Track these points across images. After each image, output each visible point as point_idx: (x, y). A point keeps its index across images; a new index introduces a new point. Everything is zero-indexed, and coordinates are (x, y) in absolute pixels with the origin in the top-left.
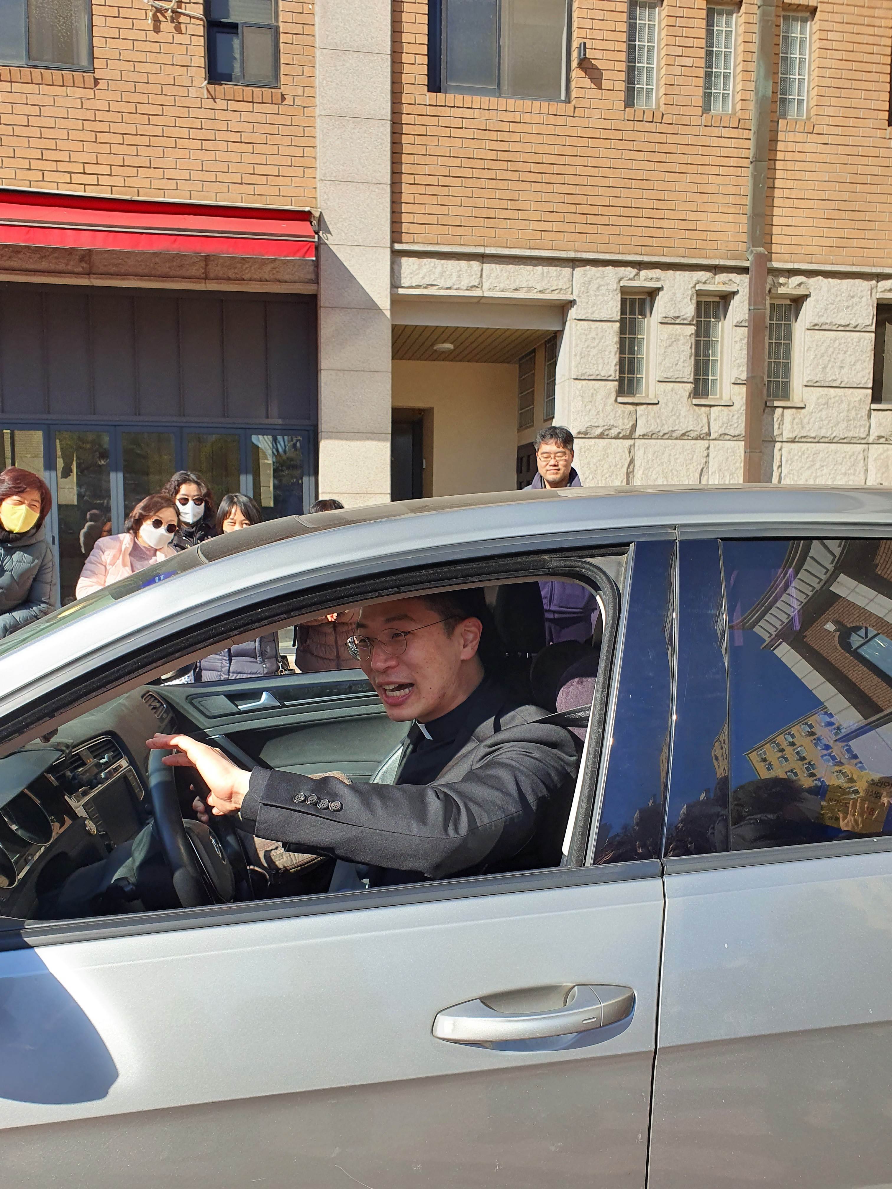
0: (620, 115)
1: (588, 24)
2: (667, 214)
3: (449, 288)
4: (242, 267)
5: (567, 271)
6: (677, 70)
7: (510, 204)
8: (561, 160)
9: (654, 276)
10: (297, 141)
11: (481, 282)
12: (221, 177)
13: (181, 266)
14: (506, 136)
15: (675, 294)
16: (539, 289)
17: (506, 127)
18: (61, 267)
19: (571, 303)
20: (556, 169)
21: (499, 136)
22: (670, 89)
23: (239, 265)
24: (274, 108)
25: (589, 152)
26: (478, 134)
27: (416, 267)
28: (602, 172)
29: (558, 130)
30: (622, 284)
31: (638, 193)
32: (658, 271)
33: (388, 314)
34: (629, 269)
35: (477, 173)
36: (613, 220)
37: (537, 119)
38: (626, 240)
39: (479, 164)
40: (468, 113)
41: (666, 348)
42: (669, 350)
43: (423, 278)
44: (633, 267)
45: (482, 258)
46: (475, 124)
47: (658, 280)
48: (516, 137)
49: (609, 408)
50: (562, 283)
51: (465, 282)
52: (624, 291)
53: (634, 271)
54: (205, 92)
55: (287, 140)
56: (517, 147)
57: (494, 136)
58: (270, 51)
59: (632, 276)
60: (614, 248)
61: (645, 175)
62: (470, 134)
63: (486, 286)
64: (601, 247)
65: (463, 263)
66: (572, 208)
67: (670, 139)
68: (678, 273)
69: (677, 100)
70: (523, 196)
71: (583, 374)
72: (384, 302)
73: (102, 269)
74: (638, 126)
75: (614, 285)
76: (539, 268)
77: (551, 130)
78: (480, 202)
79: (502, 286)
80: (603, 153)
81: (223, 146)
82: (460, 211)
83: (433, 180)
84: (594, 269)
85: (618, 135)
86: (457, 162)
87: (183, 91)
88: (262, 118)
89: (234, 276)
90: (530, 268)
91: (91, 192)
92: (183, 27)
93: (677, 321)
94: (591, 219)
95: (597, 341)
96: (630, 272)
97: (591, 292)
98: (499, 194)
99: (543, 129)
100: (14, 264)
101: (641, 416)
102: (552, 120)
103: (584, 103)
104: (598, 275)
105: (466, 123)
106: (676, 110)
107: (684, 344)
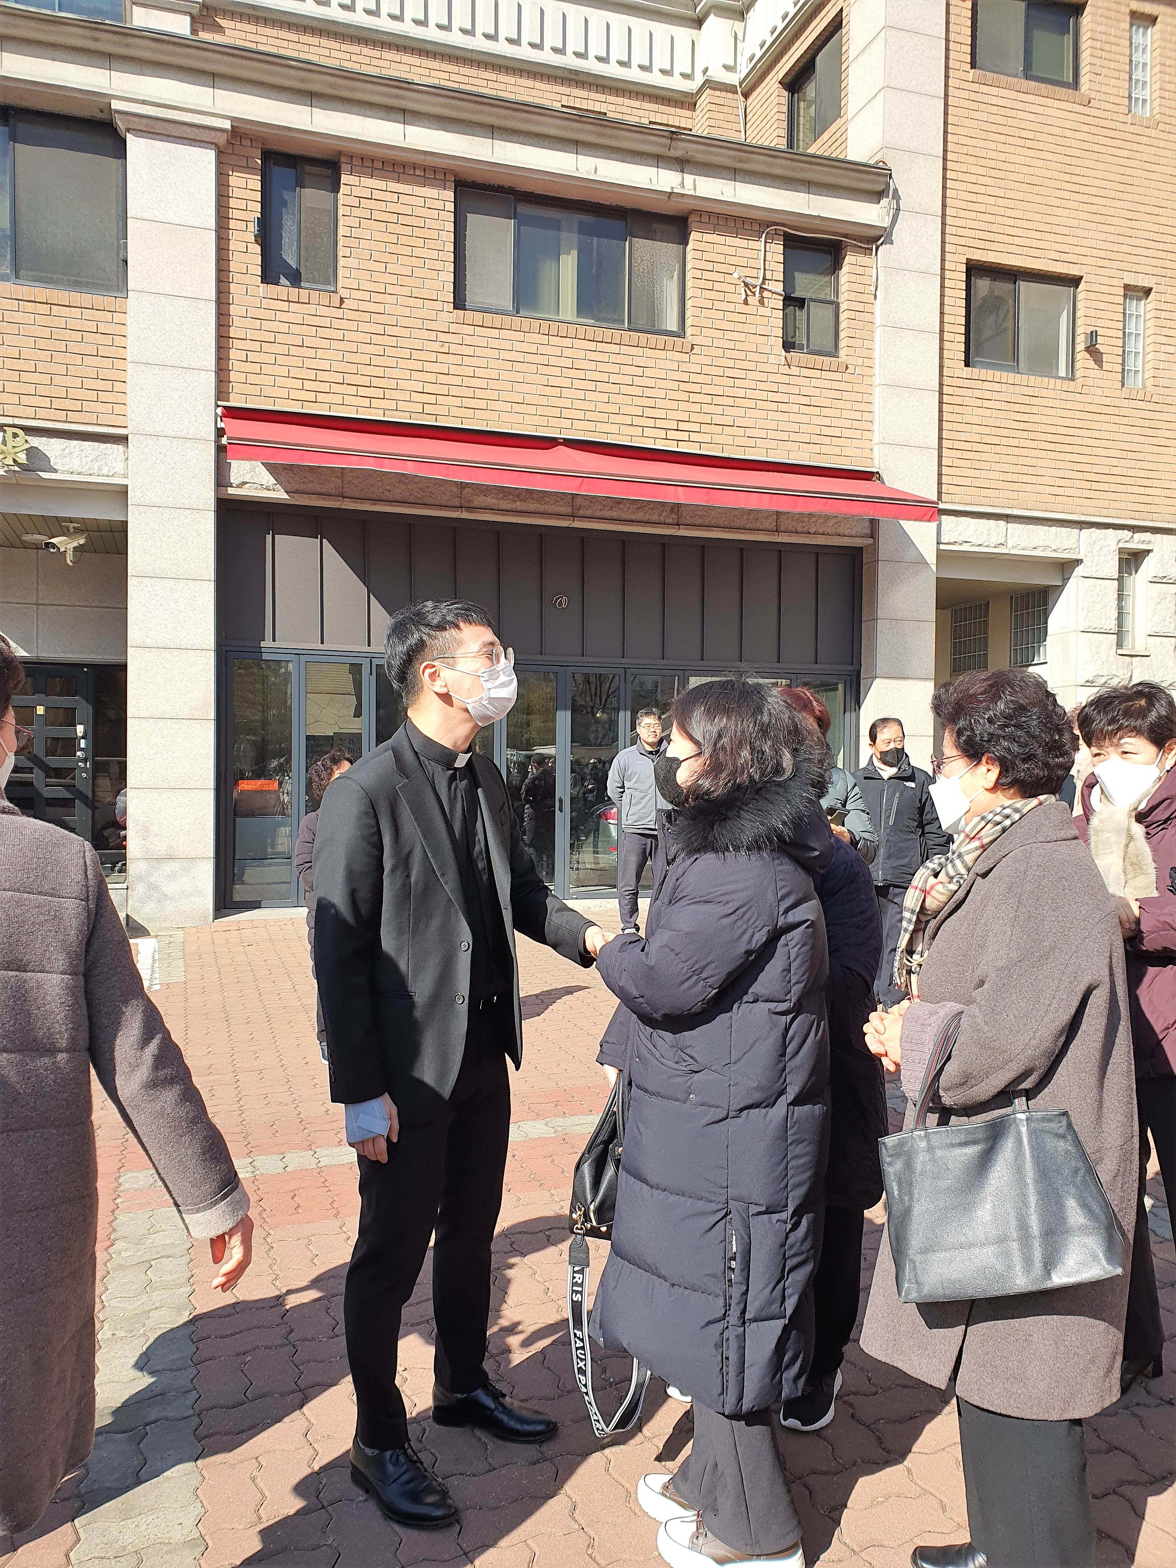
0: (1117, 393)
1: (1092, 313)
2: (1155, 483)
3: (980, 545)
4: (809, 521)
5: (1075, 531)
6: (1163, 357)
7: (1030, 470)
8: (1071, 431)
9: (1146, 539)
10: (857, 406)
11: (1006, 541)
12: (794, 437)
13: (757, 519)
14: (1027, 409)
15: (1163, 555)
16: (1054, 548)
17: (1027, 400)
18: (655, 518)
19: (1078, 562)
20: (1067, 440)
21: (1022, 408)
22: (1158, 373)
23: (806, 519)
24: (837, 376)
25: (1093, 425)
26: (1004, 406)
27: (954, 524)
28: (1103, 443)
29: (1069, 405)
30: (1121, 545)
31: (1132, 464)
32: (1149, 534)
33: (934, 568)
34: (1126, 531)
35: (1004, 441)
36: (1114, 487)
37: (1051, 394)
38: (1122, 505)
39: (1005, 432)
40: (997, 387)
41: (1156, 605)
42: (1159, 606)
43: (960, 535)
44: (1129, 530)
45: (1007, 518)
46: (1001, 397)
47: (1149, 542)
48: (1035, 410)
49: (1112, 659)
50: (1071, 544)
51: (994, 541)
52: (1121, 551)
53: (1130, 534)
54: (783, 359)
55: (848, 405)
56: (1036, 418)
57: (1017, 407)
58: (832, 324)
59: (1128, 539)
60: (1113, 513)
61: (1136, 447)
62: (997, 405)
63: (1010, 544)
64: (1105, 512)
65: (992, 522)
66: (1080, 475)
67: (1157, 416)
68: (1165, 536)
69: (1161, 382)
70: (1040, 463)
71: (1090, 627)
72: (931, 557)
73: (689, 521)
74: (1133, 404)
75: (1114, 547)
76: (1054, 528)
77: (1063, 404)
78: (1006, 468)
79: (1023, 545)
80: (1105, 426)
81: (795, 408)
82: (991, 475)
83: (968, 446)
84: (1098, 531)
85: (1116, 411)
86: (987, 430)
87: (763, 358)
88: (828, 384)
89: (800, 530)
90: (1046, 528)
91: (683, 448)
92: (766, 300)
93: (1164, 581)
94: (1095, 486)
95: (1100, 597)
96: (1127, 534)
97: (1095, 553)
98: (1021, 460)
99: (1058, 404)
100: (614, 514)
101: (1136, 667)
102: (1064, 395)
103: (1090, 382)
104: (1101, 537)
105: (995, 396)
106: (1161, 391)
107: (1170, 602)
